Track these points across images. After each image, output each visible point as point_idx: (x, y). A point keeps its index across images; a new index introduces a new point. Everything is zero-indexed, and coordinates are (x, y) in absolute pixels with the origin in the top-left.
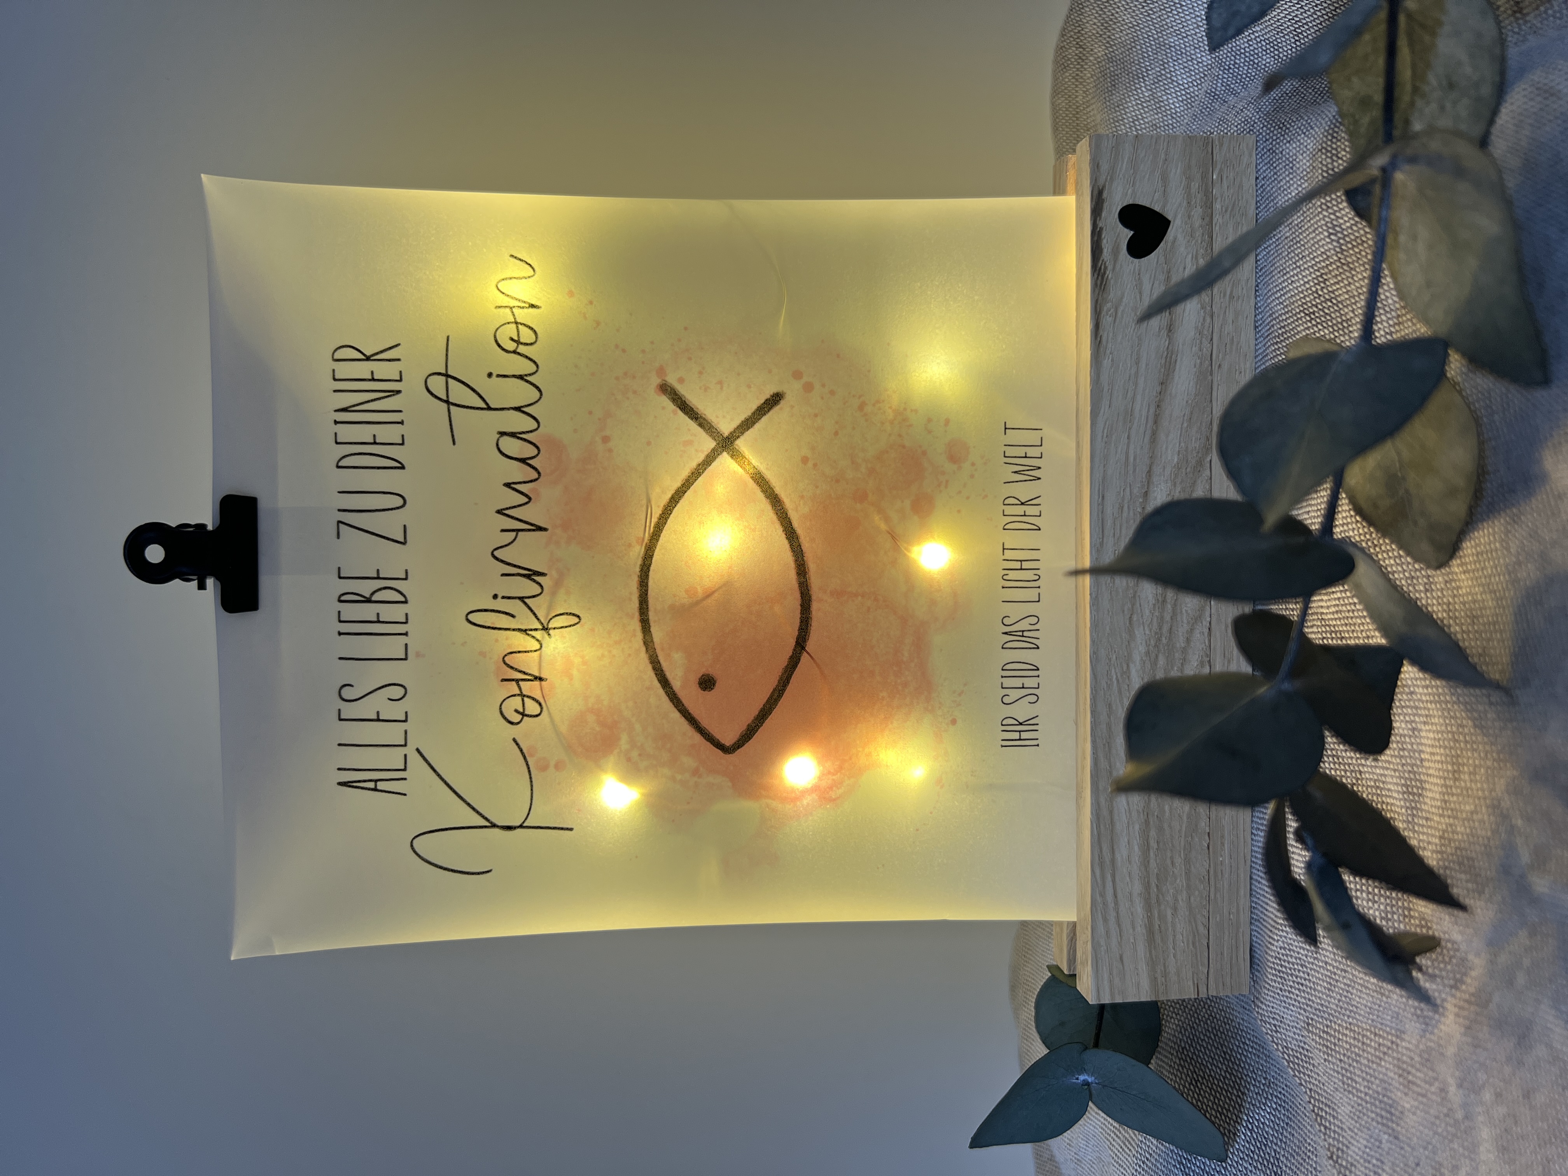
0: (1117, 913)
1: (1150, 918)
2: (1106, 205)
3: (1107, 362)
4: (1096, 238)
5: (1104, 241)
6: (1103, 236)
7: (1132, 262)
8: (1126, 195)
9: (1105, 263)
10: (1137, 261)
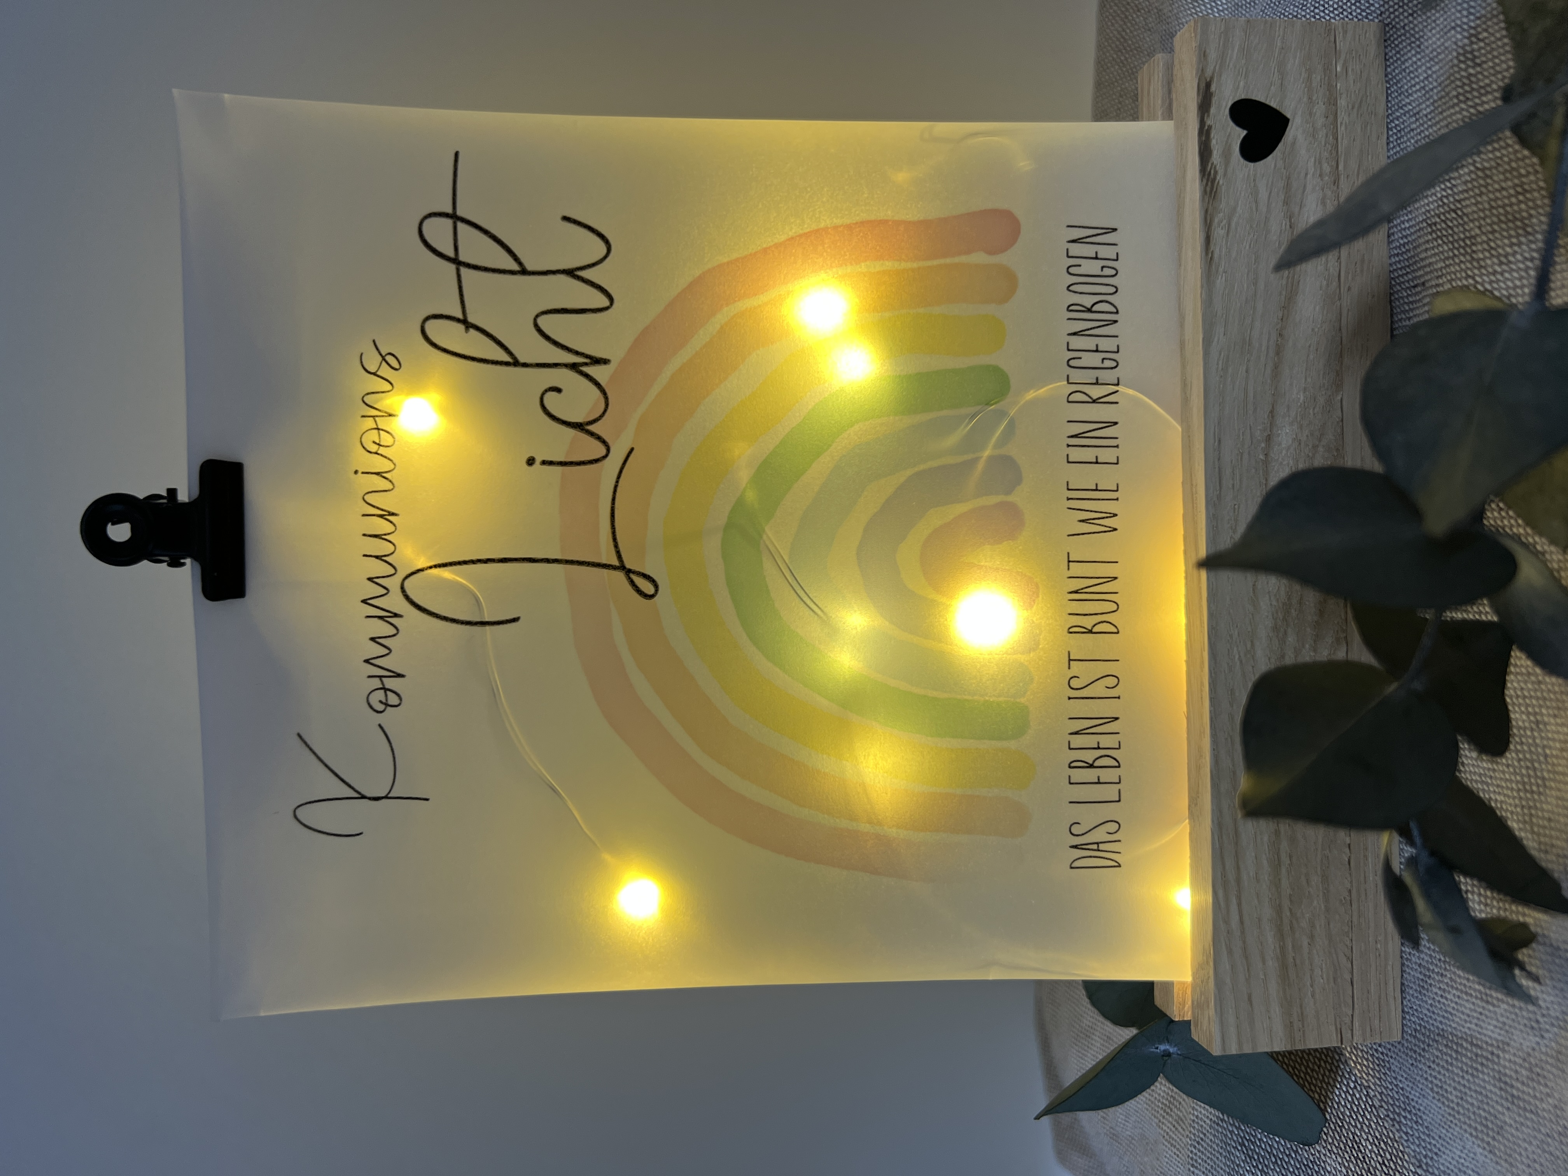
0: (1244, 942)
1: (1283, 949)
2: (1214, 100)
3: (1220, 282)
4: (1204, 139)
5: (1214, 142)
6: (1212, 135)
7: (1246, 166)
8: (1238, 88)
9: (1215, 167)
10: (1252, 164)
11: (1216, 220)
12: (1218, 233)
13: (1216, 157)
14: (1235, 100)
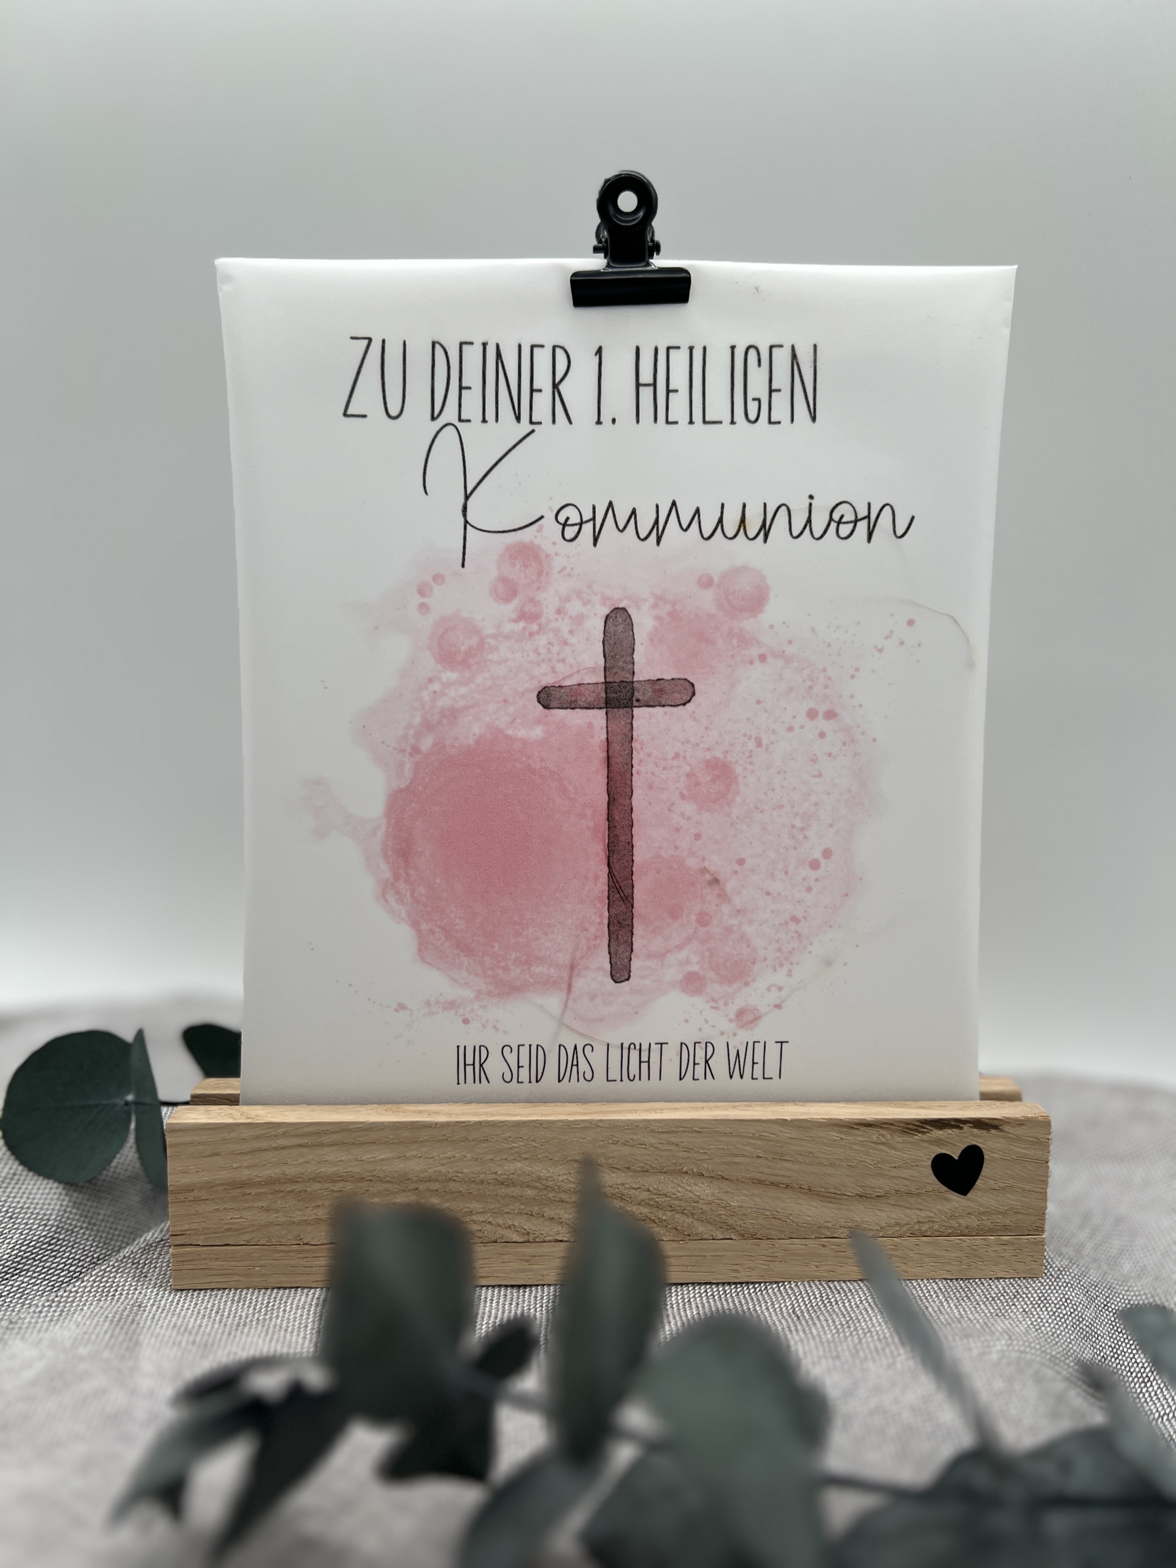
0: (266, 1150)
1: (259, 1184)
2: (984, 1132)
3: (834, 1135)
4: (953, 1123)
5: (950, 1131)
6: (955, 1130)
7: (928, 1159)
8: (993, 1152)
9: (928, 1132)
10: (930, 1162)
11: (884, 1133)
12: (874, 1135)
13: (937, 1133)
14: (983, 1150)
